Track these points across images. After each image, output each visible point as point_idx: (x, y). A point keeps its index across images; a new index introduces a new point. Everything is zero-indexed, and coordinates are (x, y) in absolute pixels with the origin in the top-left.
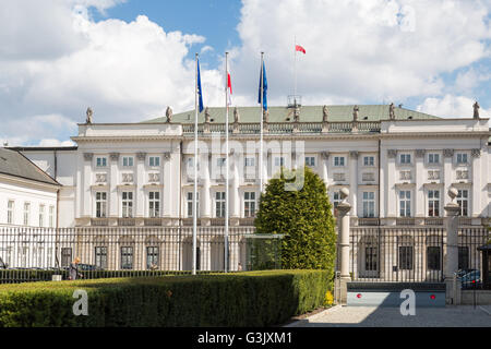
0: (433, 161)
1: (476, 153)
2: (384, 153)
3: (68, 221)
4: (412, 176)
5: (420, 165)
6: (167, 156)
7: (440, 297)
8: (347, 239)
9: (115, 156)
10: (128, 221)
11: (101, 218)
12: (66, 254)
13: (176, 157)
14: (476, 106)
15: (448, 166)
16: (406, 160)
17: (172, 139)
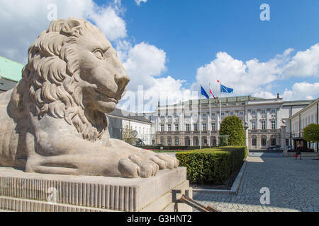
0: (263, 112)
1: (278, 109)
2: (246, 110)
3: (154, 132)
4: (256, 117)
5: (259, 114)
7: (281, 154)
8: (247, 137)
10: (170, 132)
11: (162, 132)
12: (153, 141)
14: (278, 94)
15: (268, 114)
16: (254, 113)
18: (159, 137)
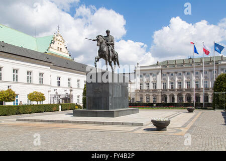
3: (133, 91)
6: (158, 73)
9: (144, 74)
13: (160, 74)
17: (159, 69)
18: (138, 95)
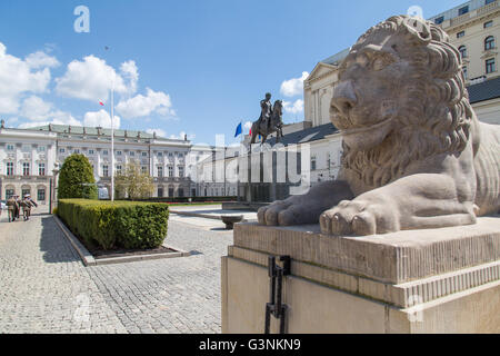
0: (171, 156)
1: (186, 153)
2: (151, 151)
4: (163, 161)
5: (166, 157)
6: (50, 146)
9: (19, 145)
13: (54, 148)
14: (186, 136)
15: (176, 158)
16: (160, 155)
17: (52, 139)
